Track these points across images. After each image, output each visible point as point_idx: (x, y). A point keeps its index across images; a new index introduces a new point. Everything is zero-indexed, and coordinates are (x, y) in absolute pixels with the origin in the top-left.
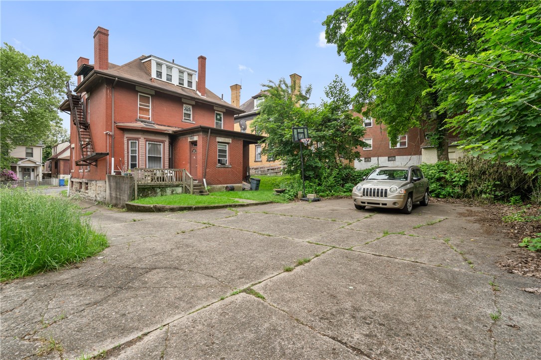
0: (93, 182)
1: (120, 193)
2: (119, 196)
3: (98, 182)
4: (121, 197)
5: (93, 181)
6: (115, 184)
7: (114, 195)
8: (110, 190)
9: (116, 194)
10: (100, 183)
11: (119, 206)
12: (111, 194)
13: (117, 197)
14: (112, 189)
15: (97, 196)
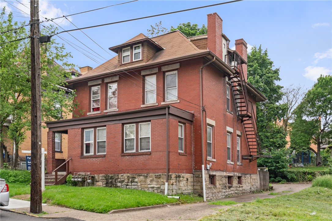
0: (248, 176)
1: (265, 182)
2: (265, 184)
3: (252, 175)
4: (266, 184)
5: (248, 174)
6: (263, 176)
7: (262, 184)
8: (260, 181)
9: (264, 183)
10: (254, 176)
11: (265, 190)
12: (261, 183)
13: (264, 185)
14: (261, 180)
15: (252, 187)
